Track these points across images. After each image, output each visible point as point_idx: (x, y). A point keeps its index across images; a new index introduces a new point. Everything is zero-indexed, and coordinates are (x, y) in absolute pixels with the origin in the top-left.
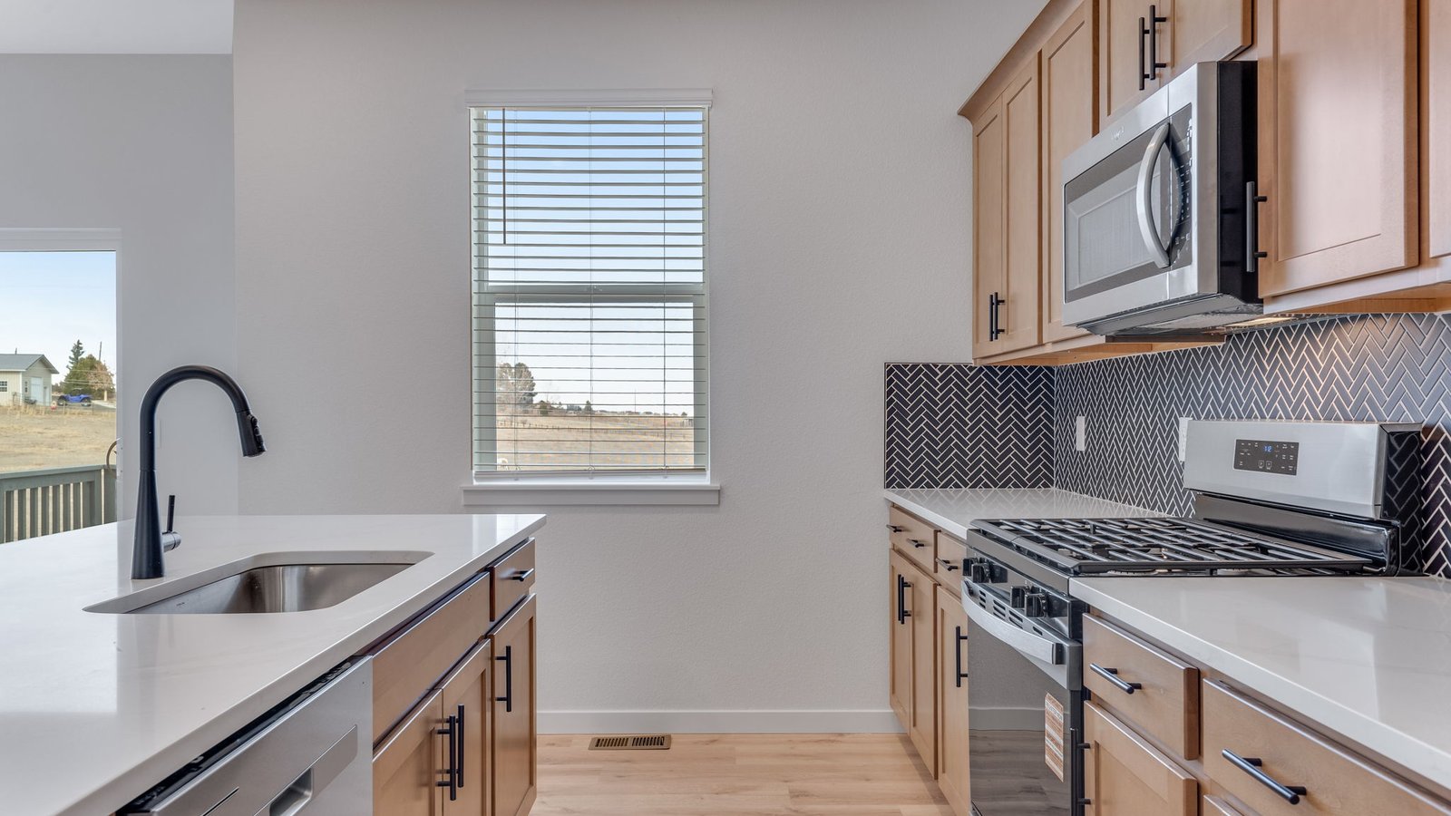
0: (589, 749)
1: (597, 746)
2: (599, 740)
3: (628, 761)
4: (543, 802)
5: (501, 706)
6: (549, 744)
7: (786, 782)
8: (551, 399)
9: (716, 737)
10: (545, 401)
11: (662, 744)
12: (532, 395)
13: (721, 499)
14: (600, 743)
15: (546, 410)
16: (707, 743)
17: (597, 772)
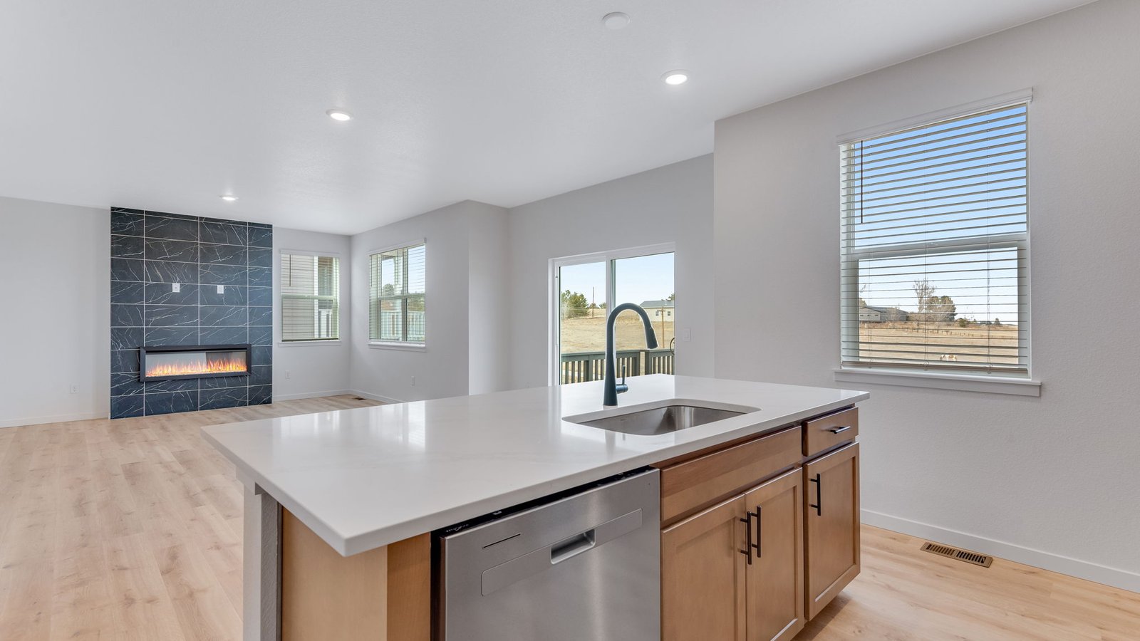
0: (921, 549)
1: (928, 549)
2: (930, 545)
3: (949, 567)
4: (874, 576)
5: (812, 512)
6: (891, 538)
7: (1101, 628)
8: (969, 318)
9: (1036, 570)
10: (963, 318)
11: (982, 562)
12: (954, 315)
13: (1042, 392)
14: (930, 547)
15: (964, 323)
16: (1026, 573)
17: (922, 567)
